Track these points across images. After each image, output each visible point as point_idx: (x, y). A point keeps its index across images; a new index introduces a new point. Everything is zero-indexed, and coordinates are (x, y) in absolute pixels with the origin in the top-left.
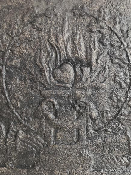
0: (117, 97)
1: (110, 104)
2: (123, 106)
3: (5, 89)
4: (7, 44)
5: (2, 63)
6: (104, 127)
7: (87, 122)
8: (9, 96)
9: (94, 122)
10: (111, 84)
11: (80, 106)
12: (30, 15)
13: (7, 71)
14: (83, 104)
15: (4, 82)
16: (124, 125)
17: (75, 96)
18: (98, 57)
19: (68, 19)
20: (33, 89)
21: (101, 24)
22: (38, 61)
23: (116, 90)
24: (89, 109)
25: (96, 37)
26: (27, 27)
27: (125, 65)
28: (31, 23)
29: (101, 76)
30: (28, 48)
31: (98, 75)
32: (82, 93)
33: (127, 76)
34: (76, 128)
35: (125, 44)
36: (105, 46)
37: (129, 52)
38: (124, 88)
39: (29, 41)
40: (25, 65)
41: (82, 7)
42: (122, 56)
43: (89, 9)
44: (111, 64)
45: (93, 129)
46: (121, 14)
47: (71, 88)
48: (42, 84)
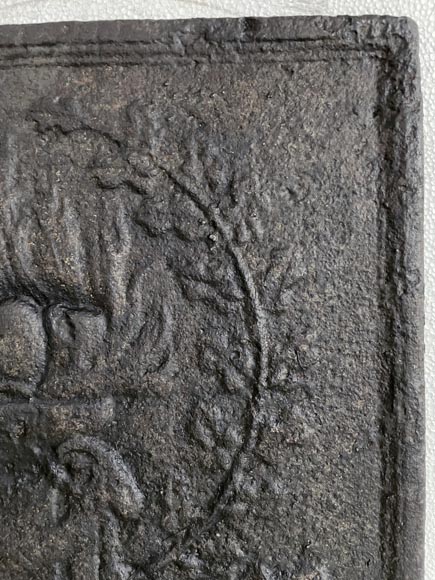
0: (211, 429)
1: (189, 456)
2: (236, 462)
6: (171, 548)
7: (102, 531)
9: (131, 533)
10: (186, 377)
11: (69, 469)
16: (248, 540)
17: (49, 431)
18: (132, 276)
19: (17, 143)
21: (134, 158)
23: (208, 397)
24: (105, 480)
25: (120, 205)
27: (232, 306)
29: (147, 347)
31: (136, 343)
32: (76, 417)
33: (242, 345)
34: (60, 560)
35: (227, 229)
36: (154, 236)
37: (244, 256)
38: (237, 391)
41: (64, 103)
42: (220, 272)
43: (90, 111)
44: (183, 301)
45: (126, 563)
46: (204, 125)
47: (35, 395)
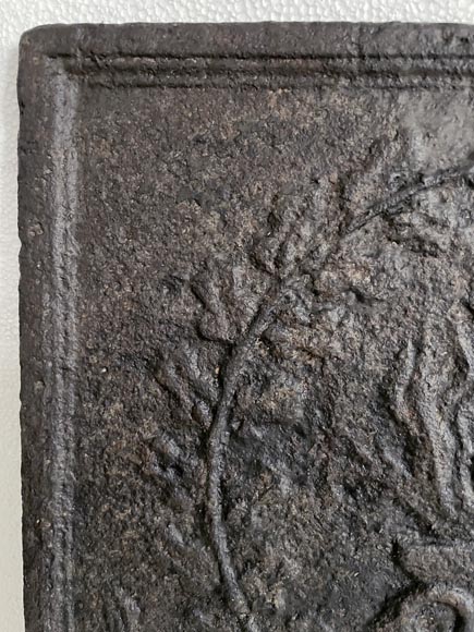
3: (217, 518)
4: (251, 307)
5: (214, 394)
8: (232, 553)
12: (384, 177)
13: (233, 434)
15: (215, 490)
20: (359, 534)
22: (400, 398)
26: (360, 233)
28: (385, 216)
30: (352, 334)
39: (360, 298)
40: (328, 414)
48: (409, 511)
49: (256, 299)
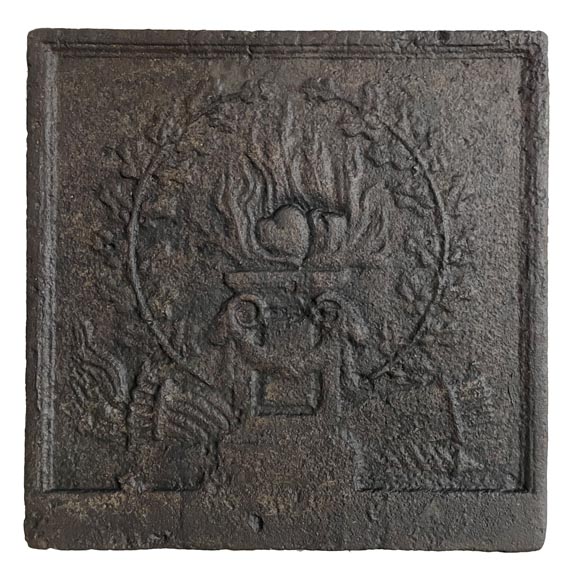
0: (412, 289)
1: (398, 307)
2: (427, 309)
3: (134, 270)
4: (147, 162)
5: (130, 206)
6: (385, 364)
7: (342, 352)
8: (143, 289)
9: (360, 354)
10: (396, 257)
11: (322, 312)
12: (205, 97)
13: (141, 226)
14: (329, 307)
15: (132, 253)
16: (434, 360)
17: (311, 288)
18: (363, 192)
19: (293, 107)
20: (206, 272)
21: (367, 118)
22: (220, 201)
23: (410, 270)
24: (345, 319)
25: (357, 146)
26: (196, 123)
27: (426, 212)
28: (207, 115)
29: (372, 237)
30: (196, 171)
31: (367, 234)
32: (328, 278)
33: (433, 236)
34: (315, 371)
35: (424, 163)
36: (378, 166)
37: (435, 180)
38: (429, 265)
39: (199, 154)
40: (187, 211)
41: (324, 82)
42: (420, 190)
43: (340, 87)
44: (394, 209)
45: (356, 373)
46: (411, 98)
47: (302, 265)
48: (229, 256)
49: (149, 157)
